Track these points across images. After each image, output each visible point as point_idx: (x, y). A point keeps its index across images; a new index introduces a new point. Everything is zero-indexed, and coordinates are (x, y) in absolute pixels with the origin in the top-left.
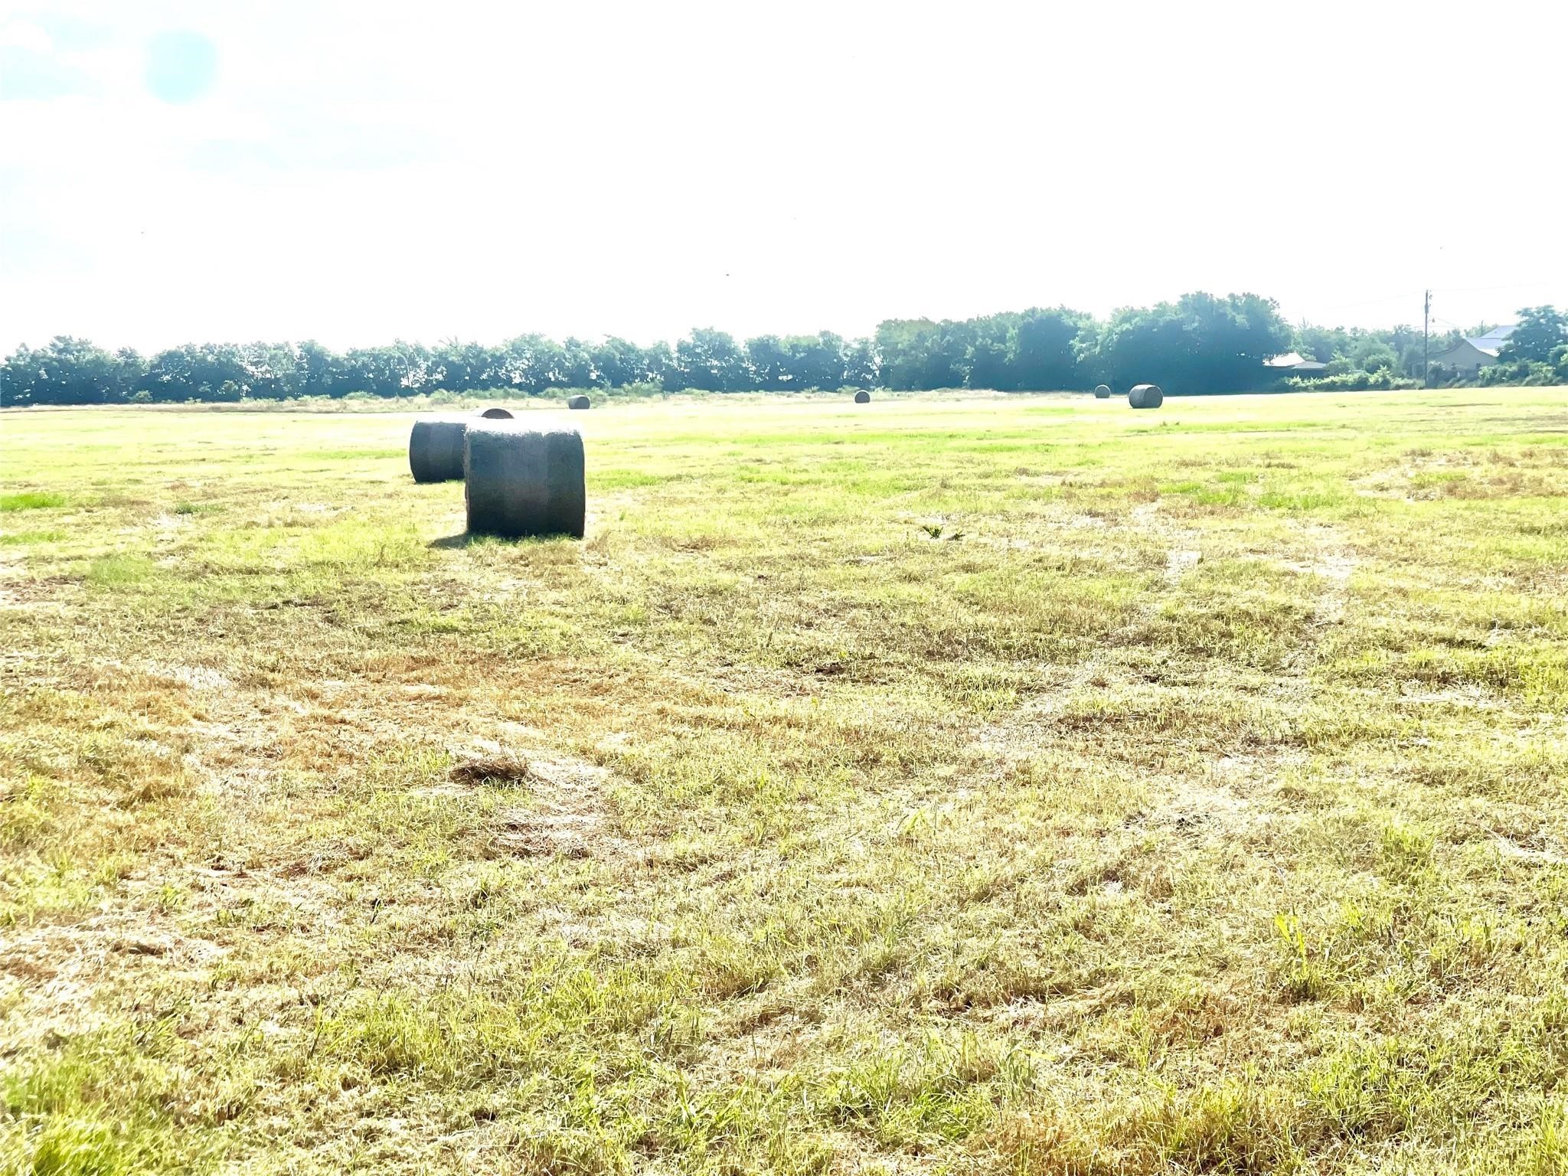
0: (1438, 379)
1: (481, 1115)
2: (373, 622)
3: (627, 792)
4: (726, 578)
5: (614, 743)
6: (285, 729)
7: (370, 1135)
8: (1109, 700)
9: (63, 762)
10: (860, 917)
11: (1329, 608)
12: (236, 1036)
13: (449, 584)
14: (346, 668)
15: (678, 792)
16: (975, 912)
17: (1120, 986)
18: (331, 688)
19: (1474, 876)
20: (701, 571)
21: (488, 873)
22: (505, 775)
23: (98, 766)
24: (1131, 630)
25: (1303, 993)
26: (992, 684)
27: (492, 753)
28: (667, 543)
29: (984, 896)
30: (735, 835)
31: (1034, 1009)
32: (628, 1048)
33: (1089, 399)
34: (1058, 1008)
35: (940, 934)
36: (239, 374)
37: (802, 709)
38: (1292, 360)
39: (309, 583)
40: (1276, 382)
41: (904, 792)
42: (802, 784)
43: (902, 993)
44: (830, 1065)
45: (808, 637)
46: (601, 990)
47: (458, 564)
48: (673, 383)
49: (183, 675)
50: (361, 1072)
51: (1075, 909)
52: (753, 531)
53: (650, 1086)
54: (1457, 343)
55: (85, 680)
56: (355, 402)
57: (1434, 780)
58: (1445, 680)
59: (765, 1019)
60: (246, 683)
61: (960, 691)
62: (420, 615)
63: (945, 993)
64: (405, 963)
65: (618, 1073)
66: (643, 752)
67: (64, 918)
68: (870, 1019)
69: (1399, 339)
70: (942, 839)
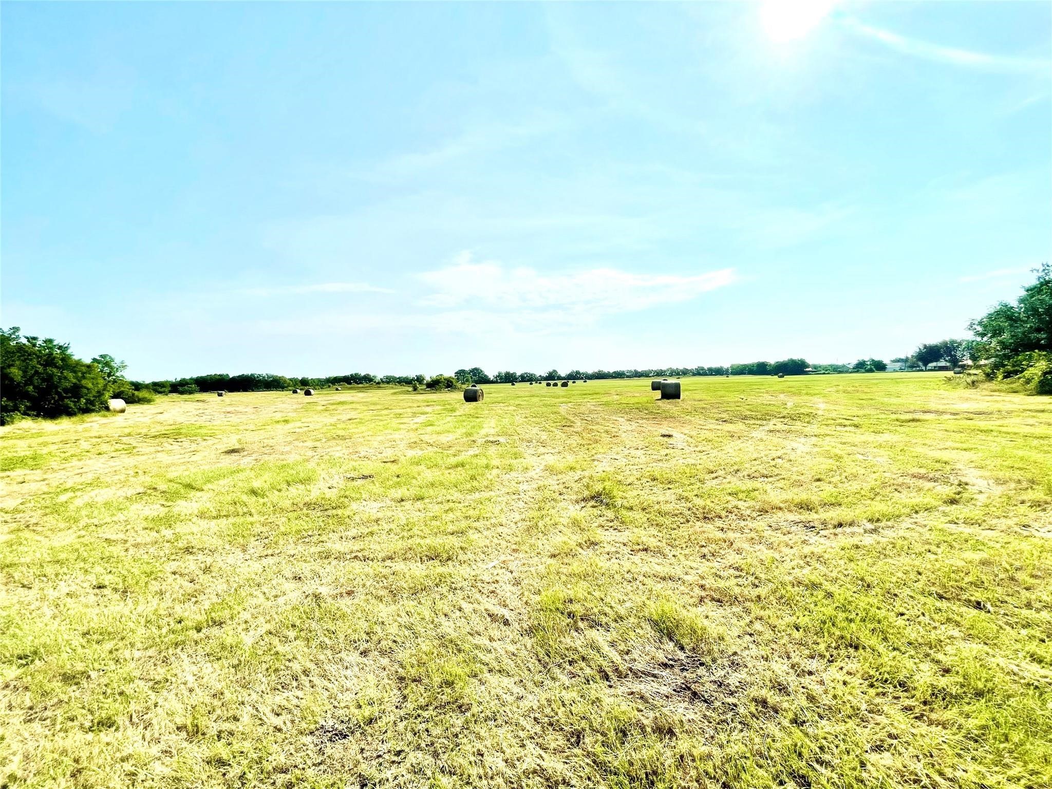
0: (840, 372)
1: (669, 489)
2: (646, 412)
3: (690, 440)
4: (705, 406)
5: (686, 432)
6: (634, 428)
7: (652, 490)
8: (777, 428)
9: (602, 431)
10: (732, 462)
11: (820, 413)
12: (630, 473)
13: (658, 406)
14: (643, 419)
15: (700, 440)
16: (754, 462)
17: (782, 477)
18: (641, 422)
19: (853, 461)
20: (702, 404)
21: (667, 451)
22: (670, 436)
23: (607, 432)
24: (781, 416)
25: (819, 480)
26: (755, 424)
27: (667, 433)
28: (695, 400)
29: (755, 460)
30: (709, 447)
31: (766, 479)
32: (693, 480)
33: (770, 377)
34: (770, 479)
35: (747, 466)
36: (624, 374)
37: (719, 427)
38: (810, 369)
39: (637, 406)
40: (806, 373)
41: (739, 441)
42: (720, 439)
43: (741, 475)
44: (729, 486)
45: (720, 416)
46: (688, 471)
47: (660, 403)
48: (694, 375)
49: (618, 419)
50: (649, 480)
51: (773, 463)
52: (709, 398)
53: (697, 487)
54: (844, 366)
55: (604, 419)
56: (641, 378)
57: (844, 443)
58: (845, 426)
59: (716, 478)
60: (628, 420)
61: (749, 426)
62: (654, 411)
63: (749, 476)
64: (654, 464)
65: (692, 484)
66: (693, 433)
67: (604, 453)
68: (735, 479)
69: (831, 366)
70: (747, 450)
